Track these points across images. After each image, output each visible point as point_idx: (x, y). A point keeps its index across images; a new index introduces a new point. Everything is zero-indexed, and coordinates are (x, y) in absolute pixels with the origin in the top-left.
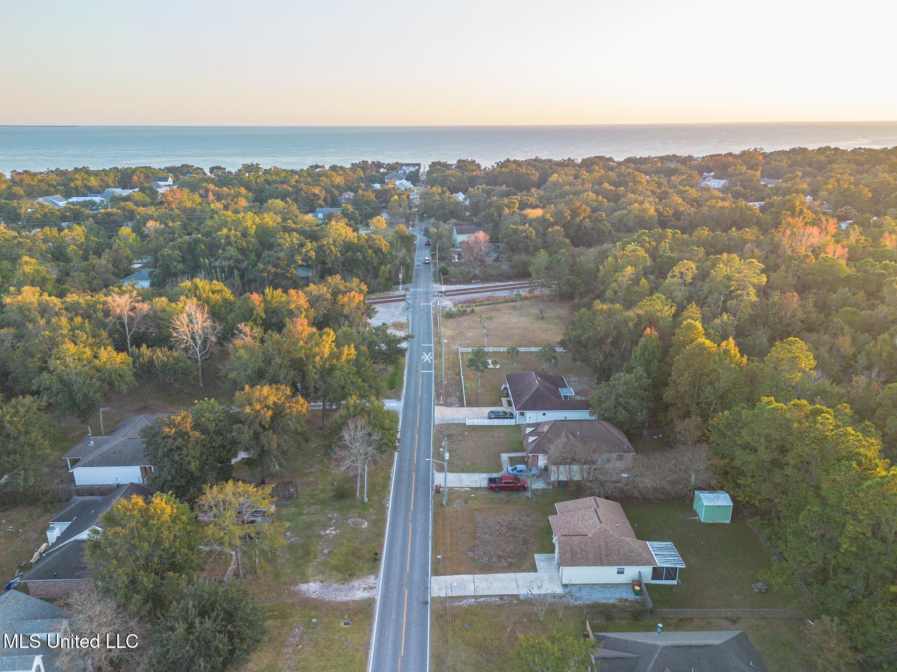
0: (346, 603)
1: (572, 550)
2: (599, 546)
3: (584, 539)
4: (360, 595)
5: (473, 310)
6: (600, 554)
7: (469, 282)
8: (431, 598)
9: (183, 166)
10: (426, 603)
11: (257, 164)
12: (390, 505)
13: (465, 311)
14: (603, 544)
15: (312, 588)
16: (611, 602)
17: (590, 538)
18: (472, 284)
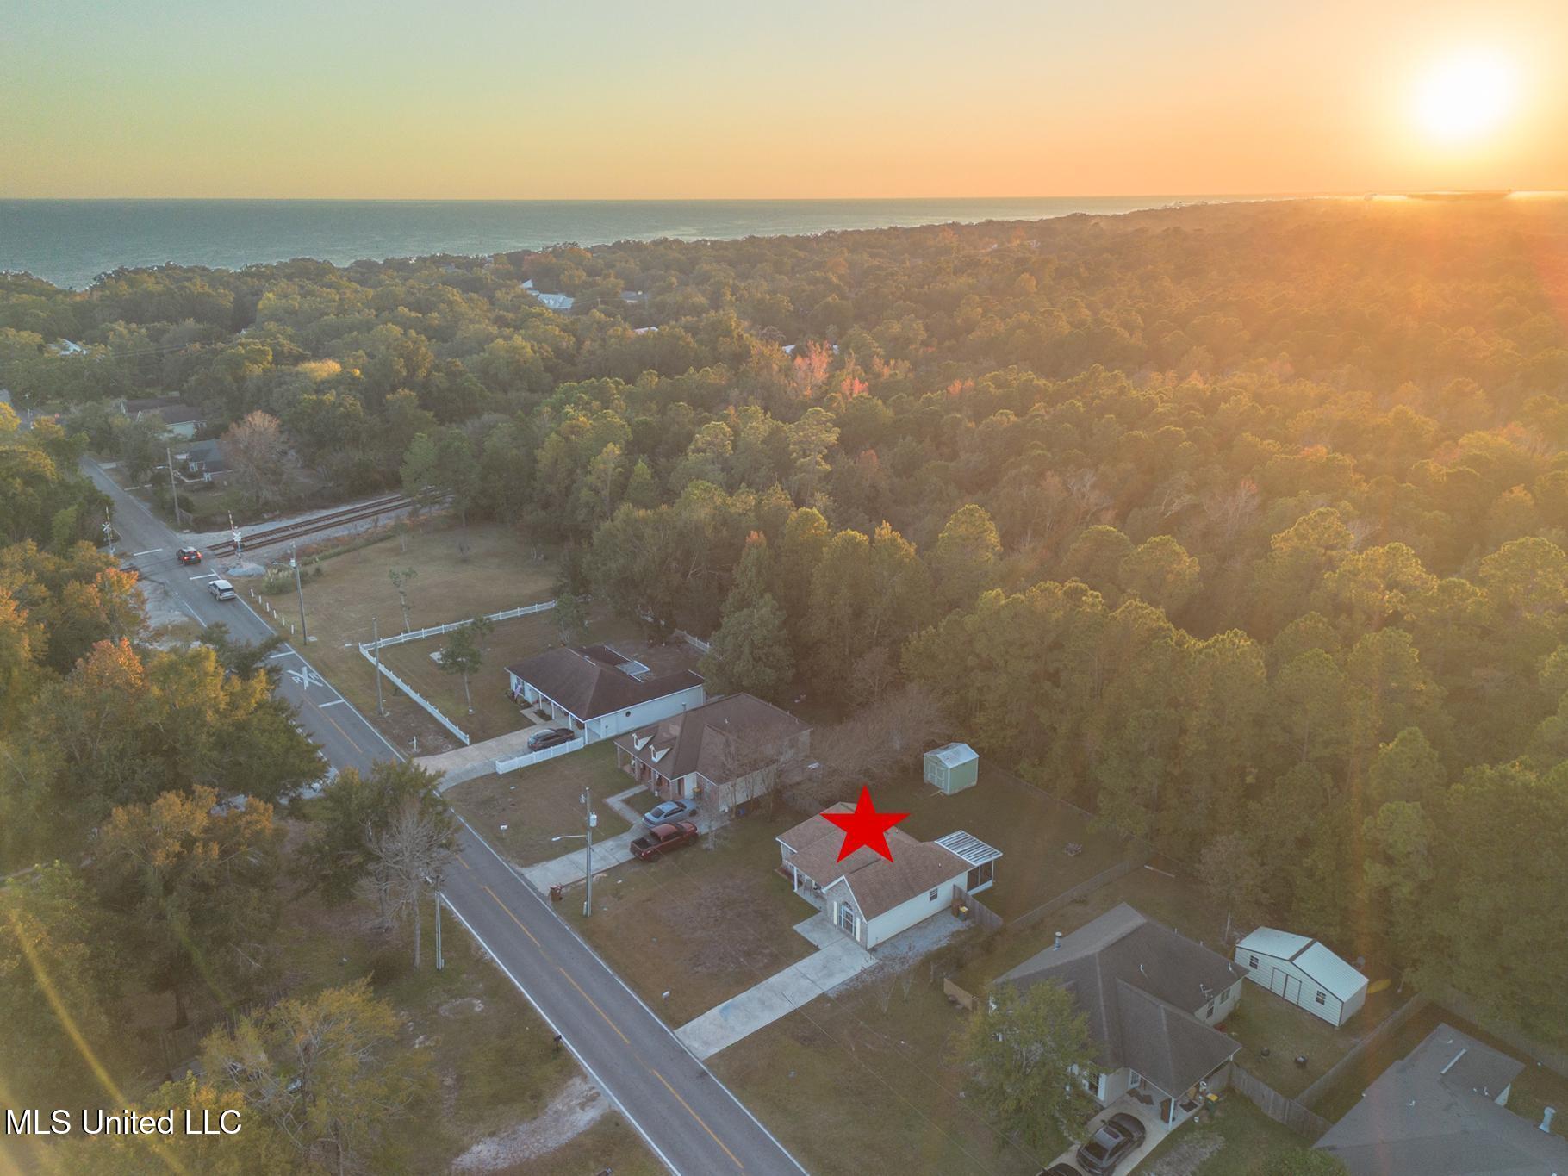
1: (871, 889)
2: (901, 868)
3: (879, 866)
4: (583, 1119)
6: (906, 880)
8: (704, 1062)
10: (704, 1074)
14: (903, 863)
15: (485, 1154)
16: (943, 943)
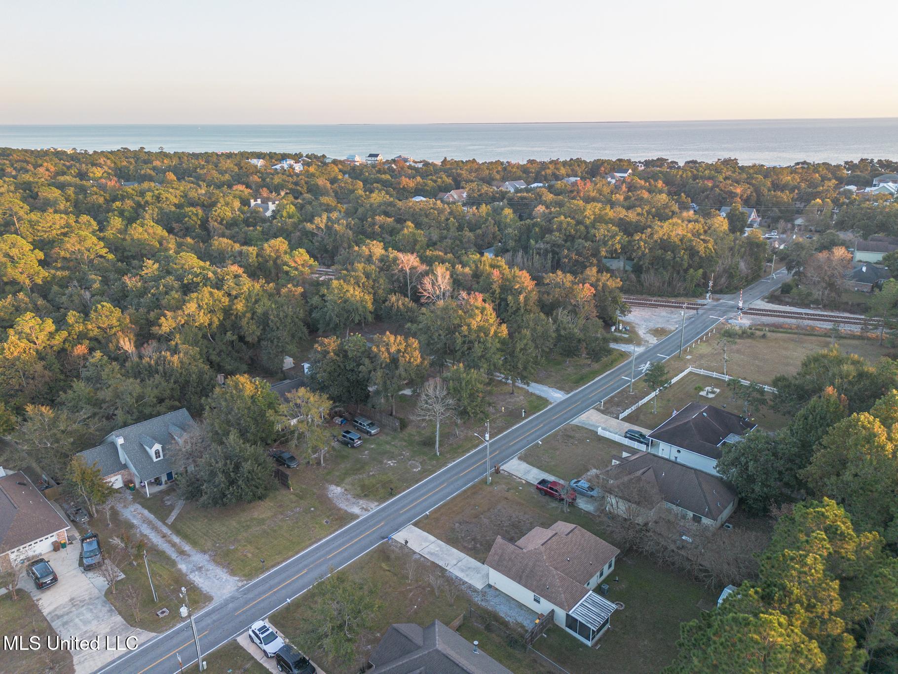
0: (339, 509)
1: (502, 555)
2: (527, 565)
3: (518, 551)
4: (356, 510)
5: (764, 335)
6: (523, 572)
7: (807, 306)
9: (658, 159)
11: (736, 159)
12: (450, 465)
13: (752, 334)
14: (531, 564)
15: (335, 491)
16: (508, 619)
17: (524, 553)
18: (809, 308)
